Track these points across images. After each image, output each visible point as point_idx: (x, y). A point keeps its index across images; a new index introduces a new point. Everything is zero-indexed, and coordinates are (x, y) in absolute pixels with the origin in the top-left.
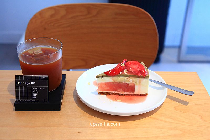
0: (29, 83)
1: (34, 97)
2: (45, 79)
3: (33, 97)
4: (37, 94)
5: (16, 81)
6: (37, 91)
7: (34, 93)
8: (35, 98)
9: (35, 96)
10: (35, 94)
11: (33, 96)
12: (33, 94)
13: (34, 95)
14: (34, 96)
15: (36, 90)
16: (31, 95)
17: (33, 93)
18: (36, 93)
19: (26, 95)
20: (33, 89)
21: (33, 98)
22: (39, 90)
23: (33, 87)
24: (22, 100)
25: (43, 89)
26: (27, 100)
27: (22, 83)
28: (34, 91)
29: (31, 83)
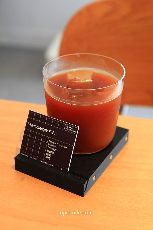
0: (46, 130)
1: (48, 156)
2: (73, 132)
3: (47, 156)
4: (53, 153)
5: (29, 121)
6: (55, 148)
7: (50, 150)
8: (49, 158)
9: (50, 155)
10: (50, 152)
11: (47, 154)
12: (48, 151)
15: (54, 145)
16: (43, 151)
17: (48, 149)
18: (53, 151)
19: (36, 148)
20: (50, 143)
22: (58, 148)
23: (50, 139)
24: (29, 156)
25: (64, 147)
26: (36, 158)
27: (35, 126)
28: (50, 146)
29: (48, 131)
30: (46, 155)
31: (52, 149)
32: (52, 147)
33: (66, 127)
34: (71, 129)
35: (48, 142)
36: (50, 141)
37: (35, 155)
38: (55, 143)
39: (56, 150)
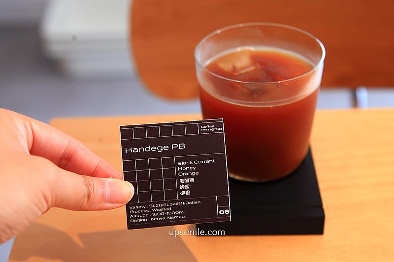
0: (166, 148)
1: (185, 190)
2: (216, 131)
3: (182, 190)
4: (192, 180)
5: (124, 145)
6: (192, 171)
7: (184, 177)
8: (188, 193)
9: (187, 187)
10: (187, 180)
11: (182, 187)
12: (181, 181)
13: (185, 184)
14: (185, 186)
15: (189, 166)
16: (173, 184)
17: (179, 178)
18: (190, 177)
19: (157, 185)
20: (180, 166)
21: (182, 193)
22: (199, 168)
23: (177, 160)
24: (147, 205)
25: (209, 161)
26: (162, 203)
27: (142, 150)
28: (183, 171)
29: (170, 147)
30: (180, 190)
31: (187, 174)
32: (188, 171)
33: (200, 129)
34: (212, 128)
35: (177, 166)
36: (180, 163)
37: (158, 198)
38: (191, 163)
39: (197, 173)
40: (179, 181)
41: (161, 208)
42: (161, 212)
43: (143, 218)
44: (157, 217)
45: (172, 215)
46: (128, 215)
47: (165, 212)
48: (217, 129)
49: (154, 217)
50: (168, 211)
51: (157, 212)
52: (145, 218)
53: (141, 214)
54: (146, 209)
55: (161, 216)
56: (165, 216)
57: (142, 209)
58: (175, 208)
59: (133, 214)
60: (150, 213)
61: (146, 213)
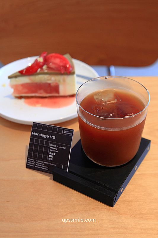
1: (51, 158)
2: (69, 134)
3: (50, 157)
4: (55, 154)
5: (33, 130)
6: (55, 150)
7: (52, 152)
8: (52, 159)
9: (52, 157)
10: (52, 154)
11: (50, 156)
12: (50, 153)
13: (51, 155)
14: (51, 156)
16: (47, 154)
17: (50, 151)
18: (54, 152)
19: (41, 152)
20: (51, 146)
21: (49, 159)
22: (59, 149)
23: (51, 143)
24: (35, 159)
25: (63, 148)
26: (41, 161)
27: (38, 135)
28: (52, 149)
29: (49, 137)
30: (49, 157)
31: (53, 151)
32: (54, 149)
33: (63, 131)
34: (68, 133)
35: (50, 146)
36: (51, 145)
37: (40, 158)
38: (56, 146)
39: (57, 152)
40: (49, 153)
41: (40, 162)
42: (39, 164)
43: (32, 165)
44: (37, 166)
45: (43, 167)
46: (27, 161)
47: (41, 165)
48: (70, 134)
49: (36, 166)
50: (42, 165)
51: (38, 164)
52: (33, 165)
53: (32, 163)
54: (34, 161)
55: (39, 166)
56: (41, 167)
57: (33, 161)
58: (45, 165)
59: (29, 162)
60: (35, 163)
61: (34, 163)
